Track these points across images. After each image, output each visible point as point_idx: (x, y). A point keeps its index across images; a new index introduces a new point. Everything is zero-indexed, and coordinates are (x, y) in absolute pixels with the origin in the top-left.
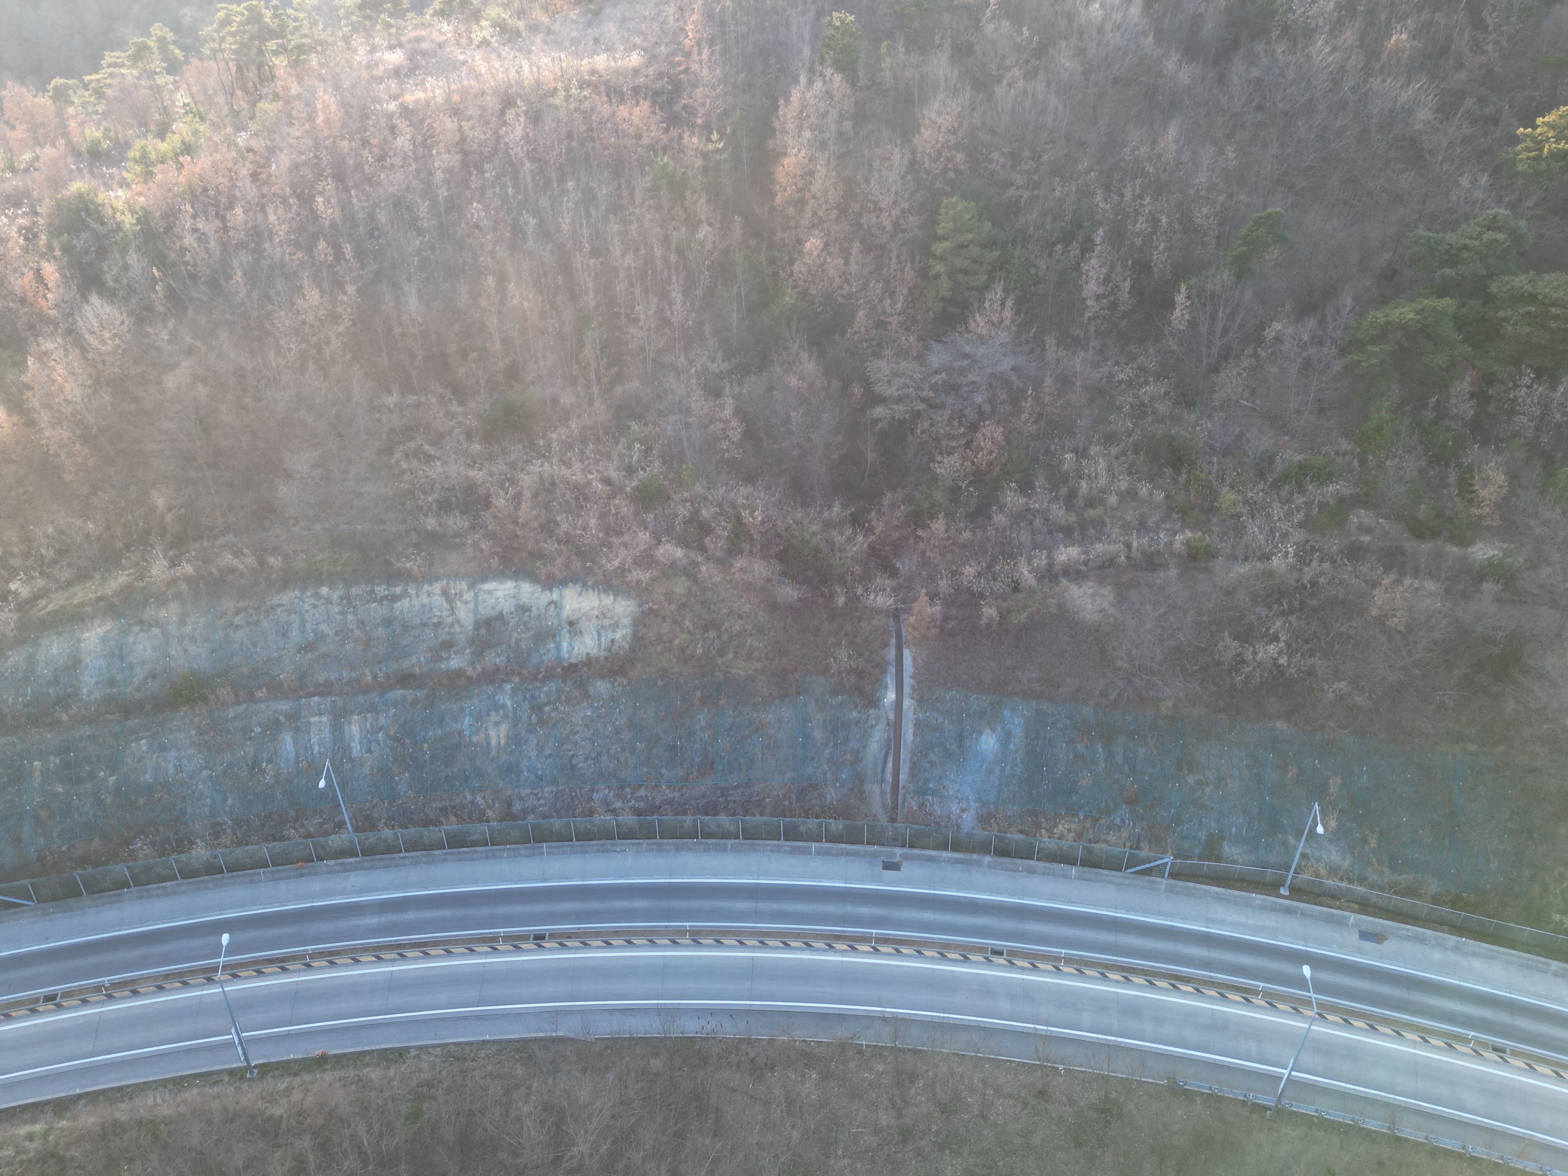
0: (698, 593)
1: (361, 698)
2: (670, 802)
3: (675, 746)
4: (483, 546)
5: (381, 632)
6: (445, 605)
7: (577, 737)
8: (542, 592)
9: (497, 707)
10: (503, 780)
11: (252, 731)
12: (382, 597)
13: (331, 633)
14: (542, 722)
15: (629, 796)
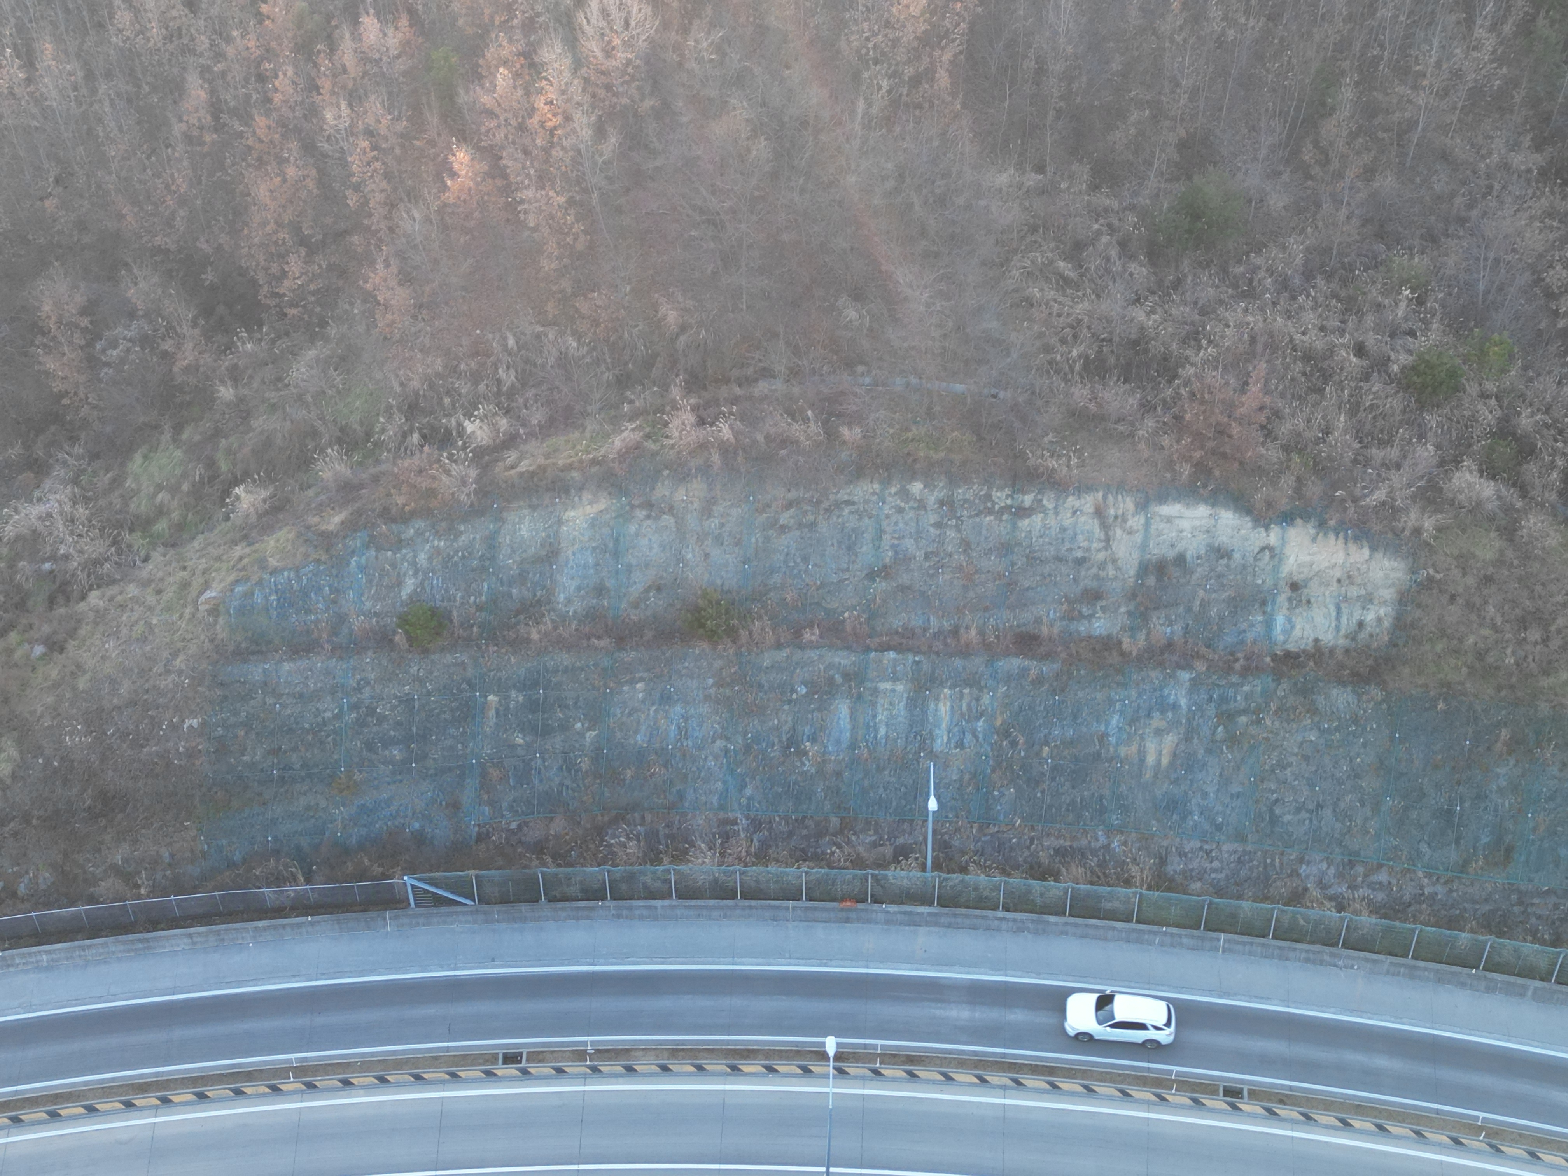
0: (1516, 562)
1: (958, 662)
2: (1428, 900)
3: (1450, 812)
4: (1163, 441)
5: (993, 563)
6: (1098, 533)
7: (1288, 772)
8: (1254, 528)
9: (1164, 706)
10: (1159, 821)
11: (793, 691)
12: (1002, 508)
13: (920, 555)
14: (1233, 740)
15: (1360, 879)
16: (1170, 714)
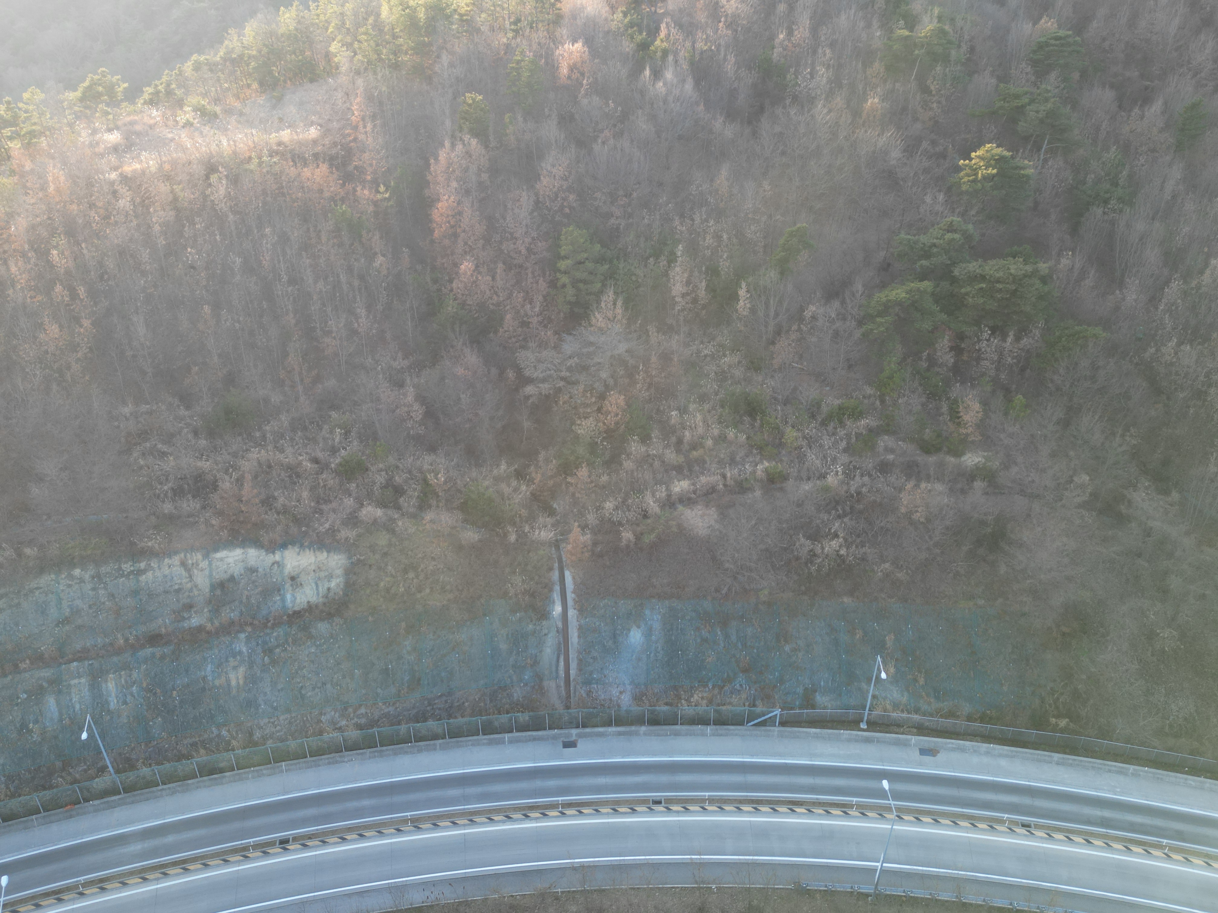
0: (397, 543)
1: (115, 659)
2: (387, 715)
3: (387, 669)
4: (214, 522)
5: (129, 602)
6: (184, 574)
7: (304, 671)
8: (267, 555)
9: (235, 654)
10: (244, 714)
11: (18, 698)
12: (129, 572)
13: (85, 607)
14: (274, 662)
15: (352, 715)
16: (238, 657)
